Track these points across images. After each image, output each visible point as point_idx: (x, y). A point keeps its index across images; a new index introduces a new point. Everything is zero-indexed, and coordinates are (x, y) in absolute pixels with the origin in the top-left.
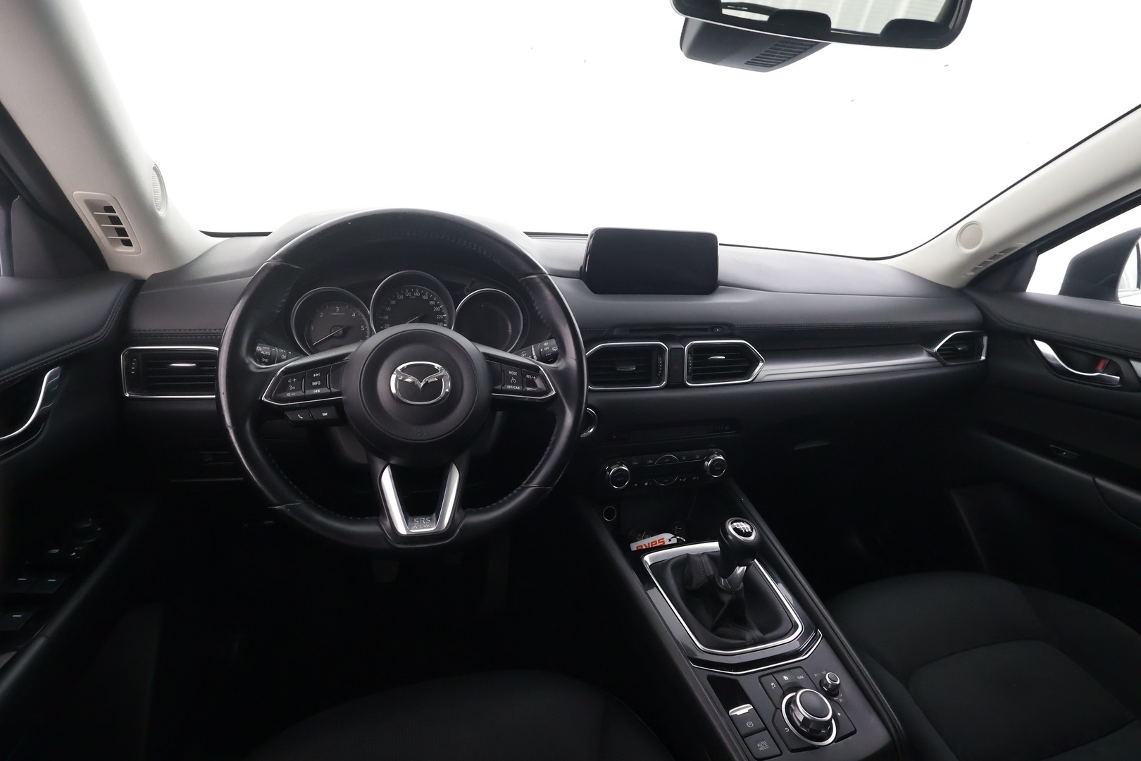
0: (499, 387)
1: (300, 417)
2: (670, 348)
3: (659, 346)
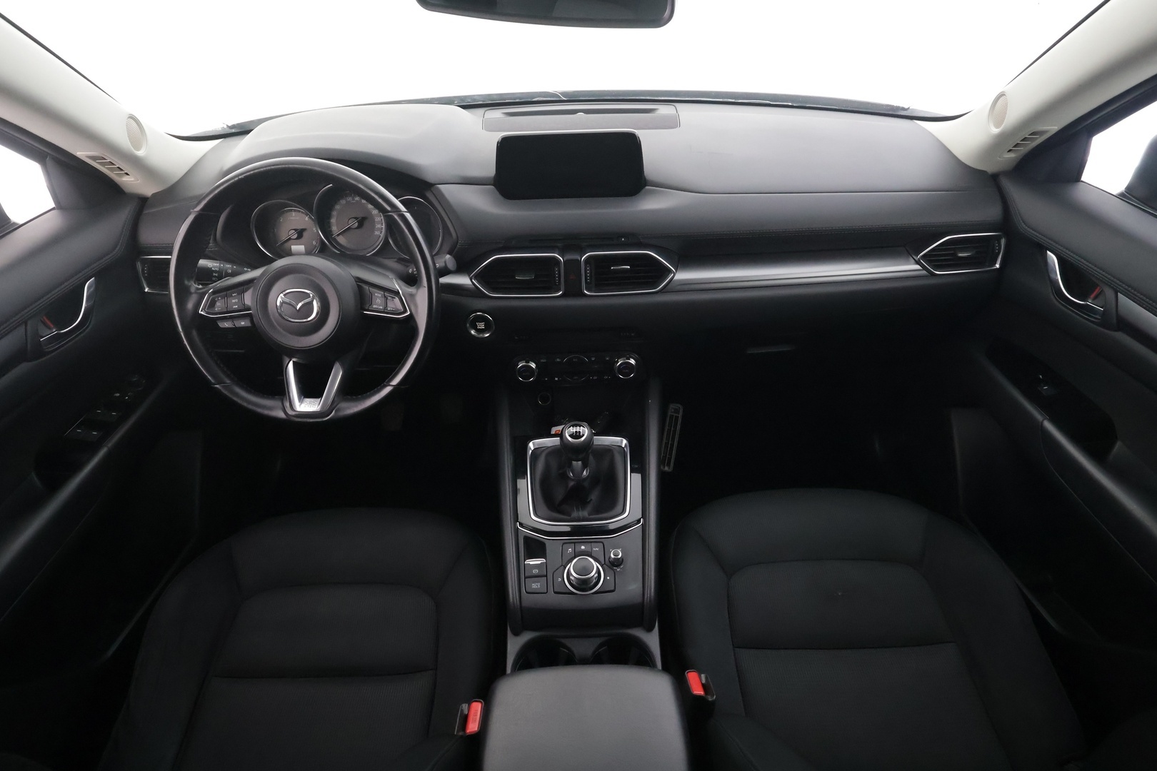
0: (367, 306)
1: (227, 325)
2: (565, 259)
3: (554, 258)
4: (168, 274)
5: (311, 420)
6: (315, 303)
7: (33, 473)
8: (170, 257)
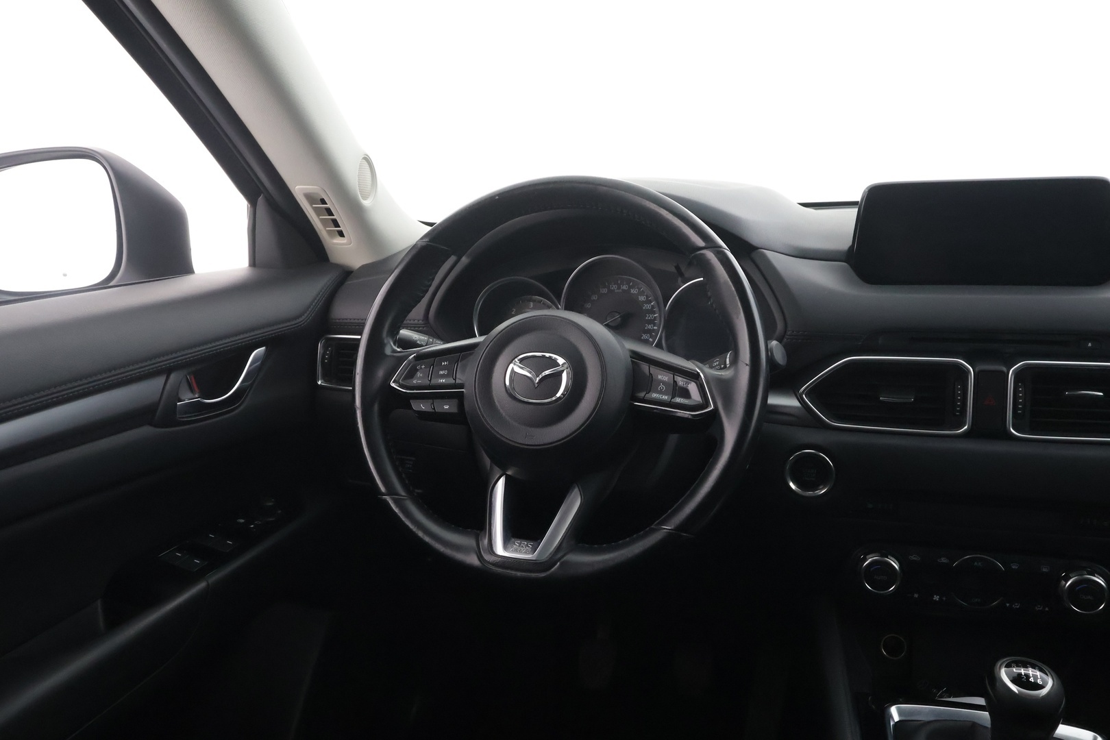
0: (642, 395)
1: (423, 406)
2: (977, 369)
3: (959, 367)
4: (354, 363)
5: (519, 574)
6: (564, 376)
7: (99, 603)
8: (359, 337)
